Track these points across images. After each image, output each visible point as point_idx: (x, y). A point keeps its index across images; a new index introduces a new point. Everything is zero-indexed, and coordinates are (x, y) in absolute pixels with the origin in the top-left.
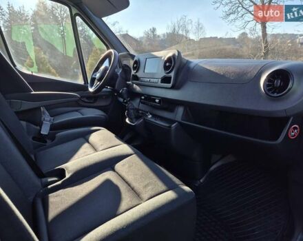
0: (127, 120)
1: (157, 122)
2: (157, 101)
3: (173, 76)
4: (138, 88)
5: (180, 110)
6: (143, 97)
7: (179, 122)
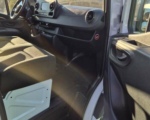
0: (32, 35)
1: (47, 35)
2: (47, 24)
3: (53, 12)
4: (38, 18)
5: (57, 29)
6: (40, 23)
7: (57, 35)
